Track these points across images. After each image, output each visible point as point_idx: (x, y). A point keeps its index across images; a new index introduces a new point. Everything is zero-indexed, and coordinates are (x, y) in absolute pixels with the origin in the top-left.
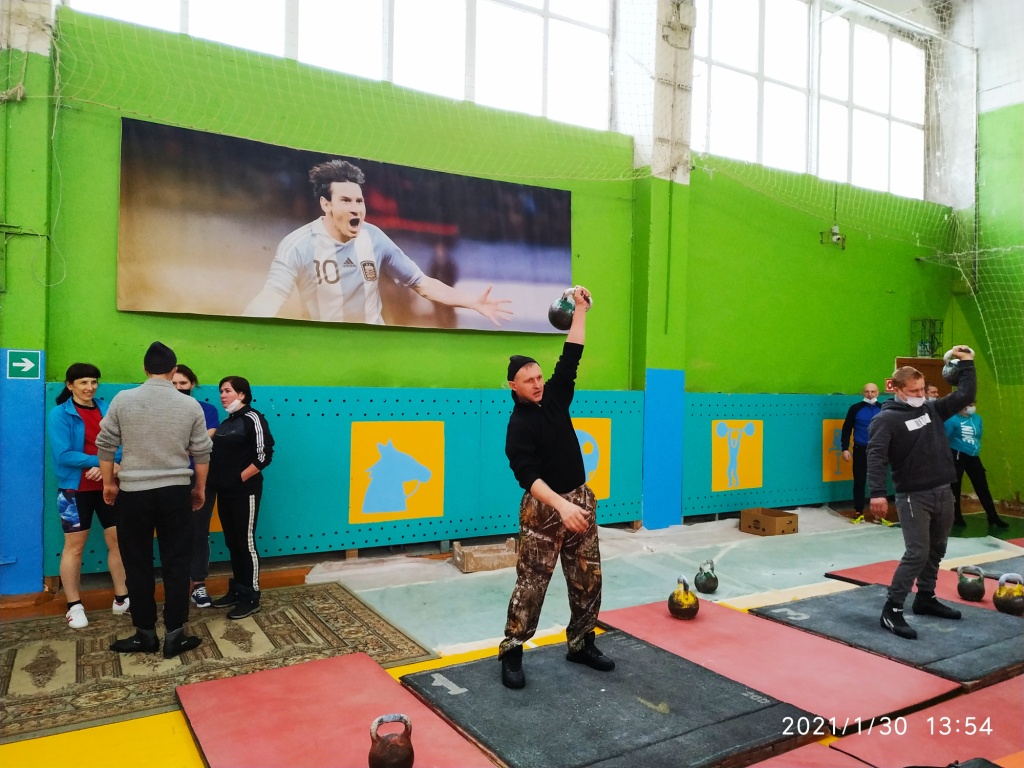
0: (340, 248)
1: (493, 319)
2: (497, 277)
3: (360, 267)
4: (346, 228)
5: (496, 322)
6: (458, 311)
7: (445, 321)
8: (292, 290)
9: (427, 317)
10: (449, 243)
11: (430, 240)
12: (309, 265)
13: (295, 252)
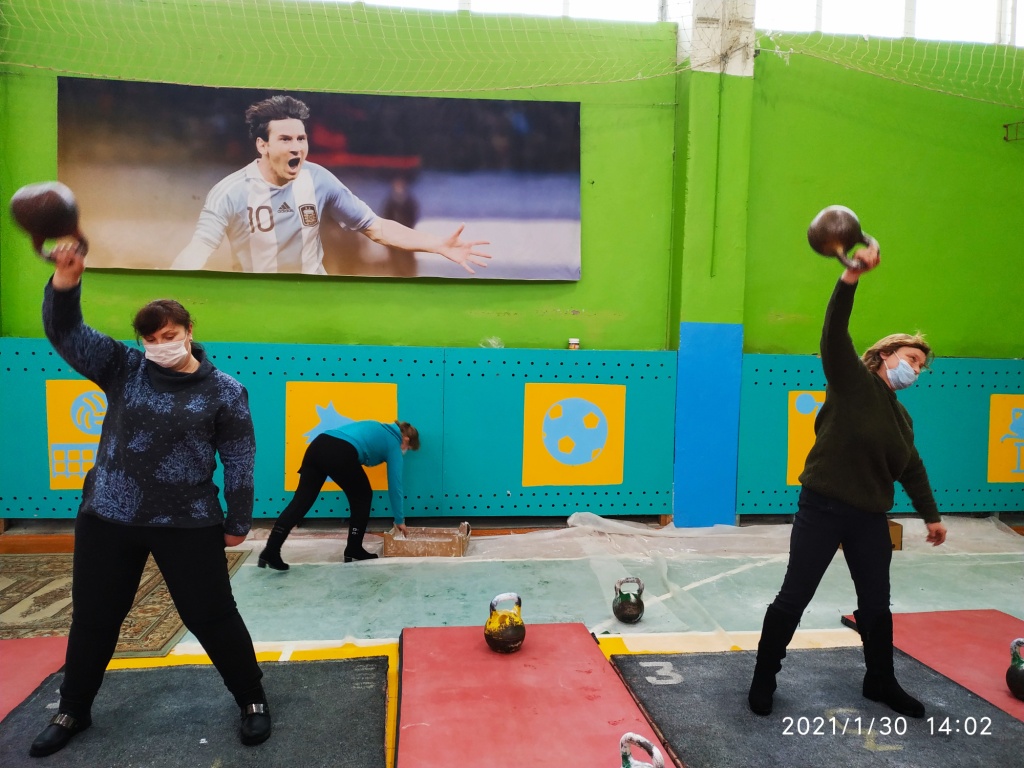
0: (276, 192)
1: (464, 264)
2: (473, 214)
3: (298, 211)
4: (283, 169)
5: (468, 268)
6: (418, 256)
7: (402, 268)
8: (221, 240)
9: (380, 265)
10: (410, 177)
11: (386, 176)
12: (242, 212)
13: (226, 201)
